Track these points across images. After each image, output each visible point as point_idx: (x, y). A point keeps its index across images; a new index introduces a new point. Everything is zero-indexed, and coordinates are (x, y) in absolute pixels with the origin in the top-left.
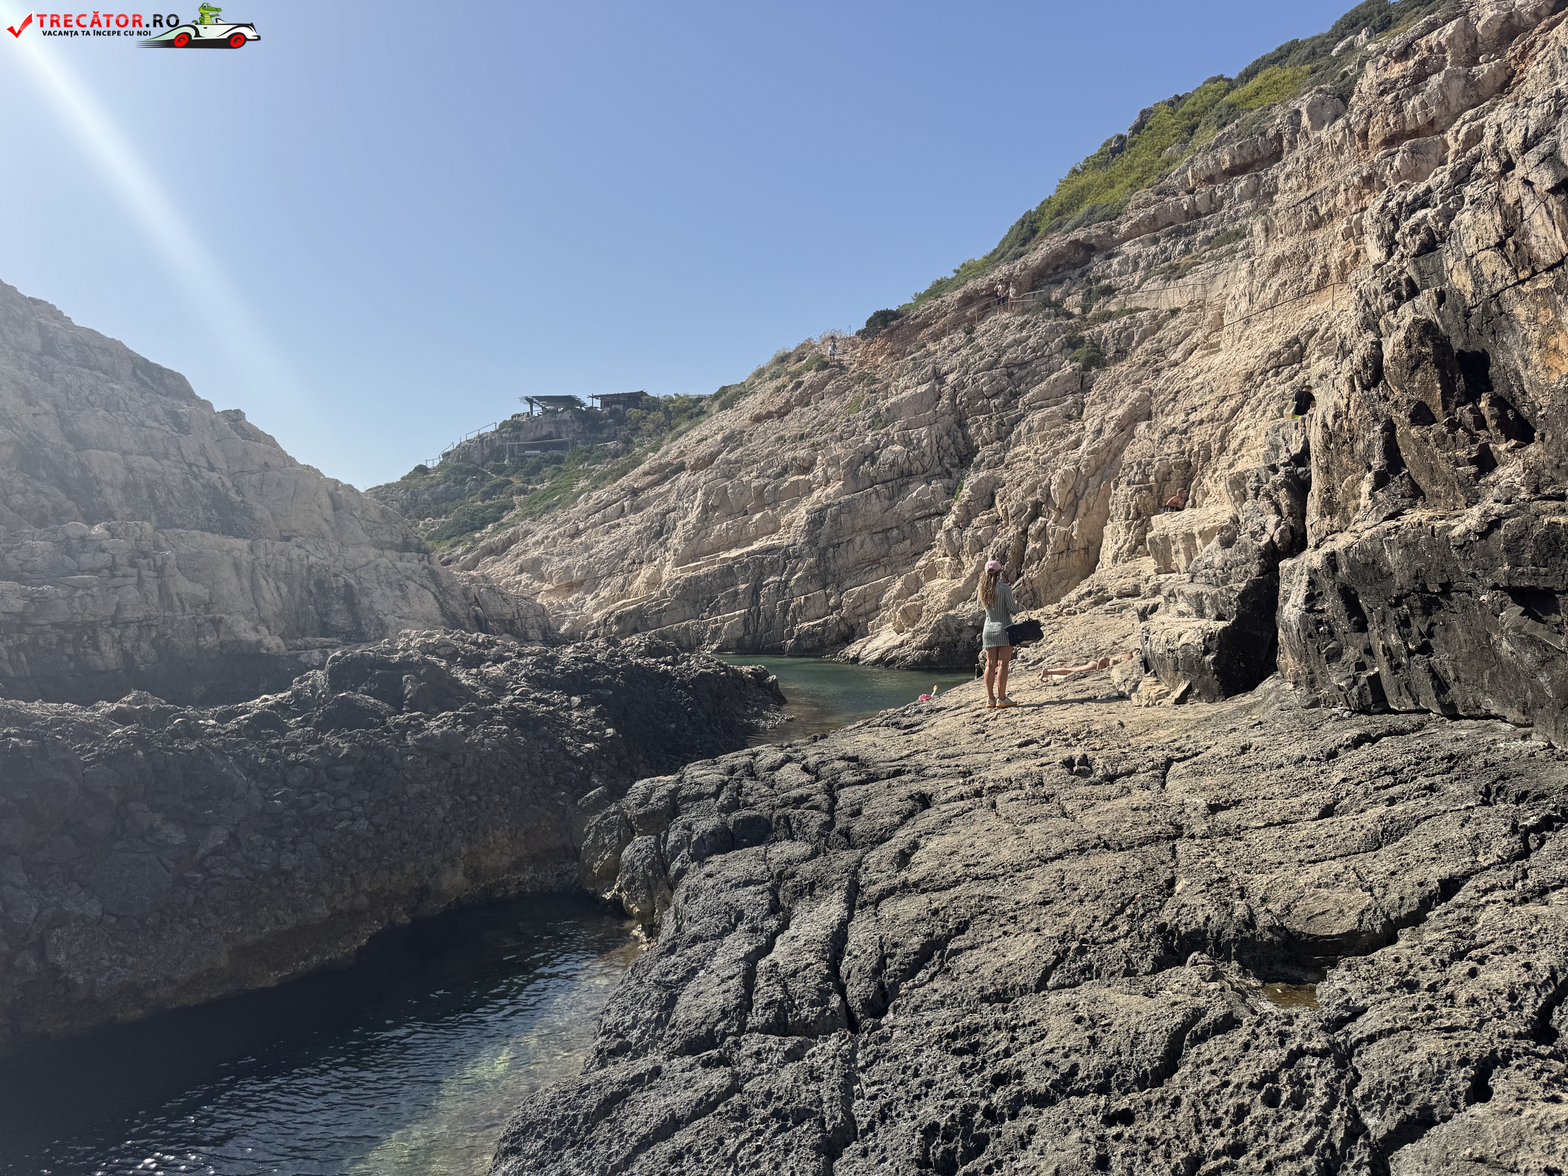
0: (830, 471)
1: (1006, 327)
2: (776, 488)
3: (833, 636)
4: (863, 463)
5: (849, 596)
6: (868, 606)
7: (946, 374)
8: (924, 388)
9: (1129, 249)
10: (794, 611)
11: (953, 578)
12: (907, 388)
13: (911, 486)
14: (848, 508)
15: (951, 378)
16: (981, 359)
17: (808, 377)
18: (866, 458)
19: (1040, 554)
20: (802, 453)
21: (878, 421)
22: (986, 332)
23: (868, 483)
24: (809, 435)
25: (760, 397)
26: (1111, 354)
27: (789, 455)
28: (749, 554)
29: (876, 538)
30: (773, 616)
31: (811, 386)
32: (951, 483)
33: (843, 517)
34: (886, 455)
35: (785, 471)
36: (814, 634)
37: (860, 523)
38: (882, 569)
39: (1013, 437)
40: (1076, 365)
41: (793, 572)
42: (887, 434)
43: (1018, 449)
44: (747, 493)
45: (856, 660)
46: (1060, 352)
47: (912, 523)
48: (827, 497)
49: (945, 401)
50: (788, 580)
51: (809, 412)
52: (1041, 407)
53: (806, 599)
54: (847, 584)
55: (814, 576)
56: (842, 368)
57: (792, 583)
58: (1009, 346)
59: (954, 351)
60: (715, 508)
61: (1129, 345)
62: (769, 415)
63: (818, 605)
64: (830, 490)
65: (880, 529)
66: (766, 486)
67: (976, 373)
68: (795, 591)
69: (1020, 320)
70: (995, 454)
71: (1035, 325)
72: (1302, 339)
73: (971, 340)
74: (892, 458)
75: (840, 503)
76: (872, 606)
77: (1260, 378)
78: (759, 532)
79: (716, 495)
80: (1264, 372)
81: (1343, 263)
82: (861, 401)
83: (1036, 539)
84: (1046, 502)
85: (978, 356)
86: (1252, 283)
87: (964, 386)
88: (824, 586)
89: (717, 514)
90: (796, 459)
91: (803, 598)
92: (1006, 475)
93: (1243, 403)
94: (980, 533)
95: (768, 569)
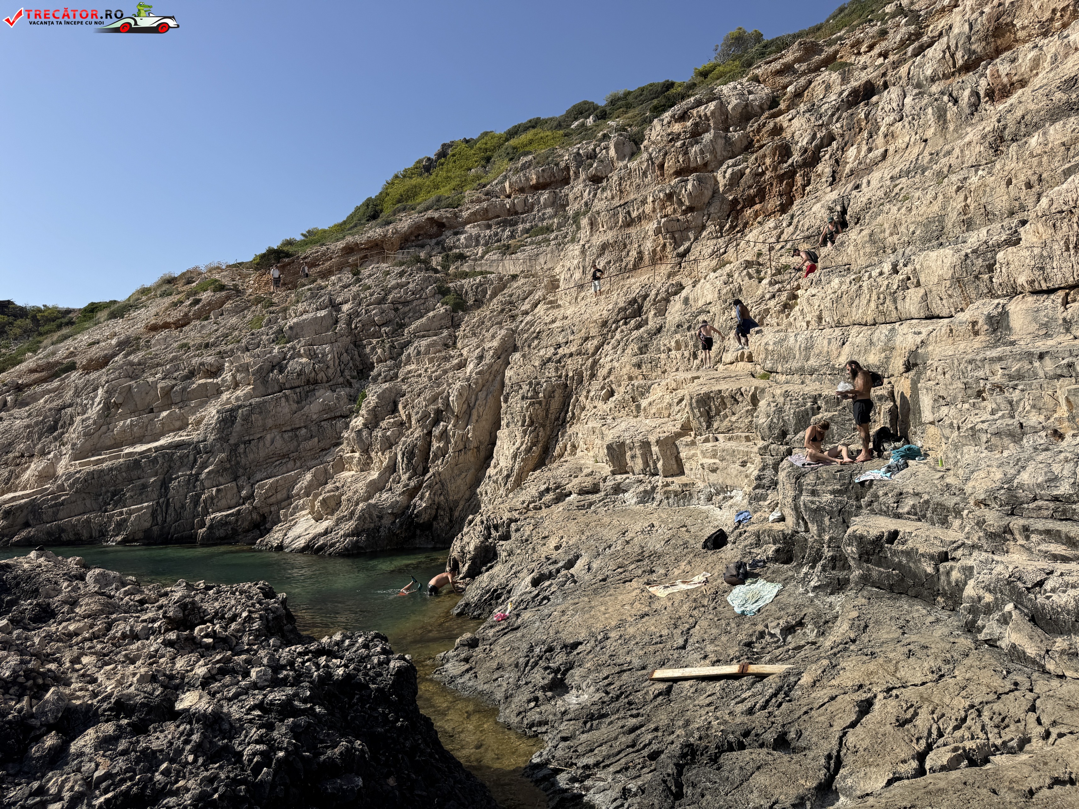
0: (239, 377)
1: (388, 273)
2: (184, 389)
3: (246, 524)
4: (272, 371)
5: (261, 487)
6: (279, 496)
7: (341, 304)
8: (322, 313)
9: (471, 230)
10: (205, 502)
11: (362, 470)
12: (306, 312)
13: (317, 394)
14: (260, 409)
15: (345, 308)
16: (371, 295)
17: (205, 296)
18: (273, 367)
19: (443, 452)
20: (209, 359)
21: (280, 336)
22: (370, 275)
23: (277, 388)
24: (214, 344)
25: (153, 310)
26: (471, 302)
27: (196, 361)
28: (157, 449)
29: (286, 436)
30: (183, 506)
31: (209, 304)
32: (353, 391)
33: (253, 417)
34: (293, 365)
35: (192, 374)
36: (226, 523)
37: (270, 422)
38: (292, 463)
39: (403, 357)
40: (448, 307)
41: (204, 466)
42: (293, 348)
43: (409, 368)
44: (152, 392)
45: (280, 548)
46: (433, 296)
47: (318, 423)
48: (238, 399)
49: (342, 325)
50: (198, 474)
51: (210, 326)
52: (424, 336)
53: (218, 491)
54: (258, 476)
55: (225, 470)
56: (238, 292)
57: (203, 476)
58: (394, 288)
59: (345, 287)
60: (117, 406)
61: (484, 296)
62: (166, 326)
63: (229, 496)
64: (239, 393)
65: (289, 428)
66: (173, 387)
67: (368, 305)
68: (206, 484)
69: (398, 269)
70: (390, 370)
71: (411, 274)
72: (640, 300)
73: (359, 280)
74: (299, 368)
75: (251, 404)
76: (285, 495)
77: (614, 326)
78: (166, 429)
79: (120, 393)
80: (617, 321)
81: (654, 251)
82: (262, 320)
83: (440, 439)
84: (446, 410)
85: (367, 293)
86: (584, 260)
87: (358, 315)
88: (235, 479)
89: (120, 410)
90: (202, 364)
91: (215, 489)
92: (404, 387)
93: (603, 343)
94: (389, 433)
95: (178, 463)
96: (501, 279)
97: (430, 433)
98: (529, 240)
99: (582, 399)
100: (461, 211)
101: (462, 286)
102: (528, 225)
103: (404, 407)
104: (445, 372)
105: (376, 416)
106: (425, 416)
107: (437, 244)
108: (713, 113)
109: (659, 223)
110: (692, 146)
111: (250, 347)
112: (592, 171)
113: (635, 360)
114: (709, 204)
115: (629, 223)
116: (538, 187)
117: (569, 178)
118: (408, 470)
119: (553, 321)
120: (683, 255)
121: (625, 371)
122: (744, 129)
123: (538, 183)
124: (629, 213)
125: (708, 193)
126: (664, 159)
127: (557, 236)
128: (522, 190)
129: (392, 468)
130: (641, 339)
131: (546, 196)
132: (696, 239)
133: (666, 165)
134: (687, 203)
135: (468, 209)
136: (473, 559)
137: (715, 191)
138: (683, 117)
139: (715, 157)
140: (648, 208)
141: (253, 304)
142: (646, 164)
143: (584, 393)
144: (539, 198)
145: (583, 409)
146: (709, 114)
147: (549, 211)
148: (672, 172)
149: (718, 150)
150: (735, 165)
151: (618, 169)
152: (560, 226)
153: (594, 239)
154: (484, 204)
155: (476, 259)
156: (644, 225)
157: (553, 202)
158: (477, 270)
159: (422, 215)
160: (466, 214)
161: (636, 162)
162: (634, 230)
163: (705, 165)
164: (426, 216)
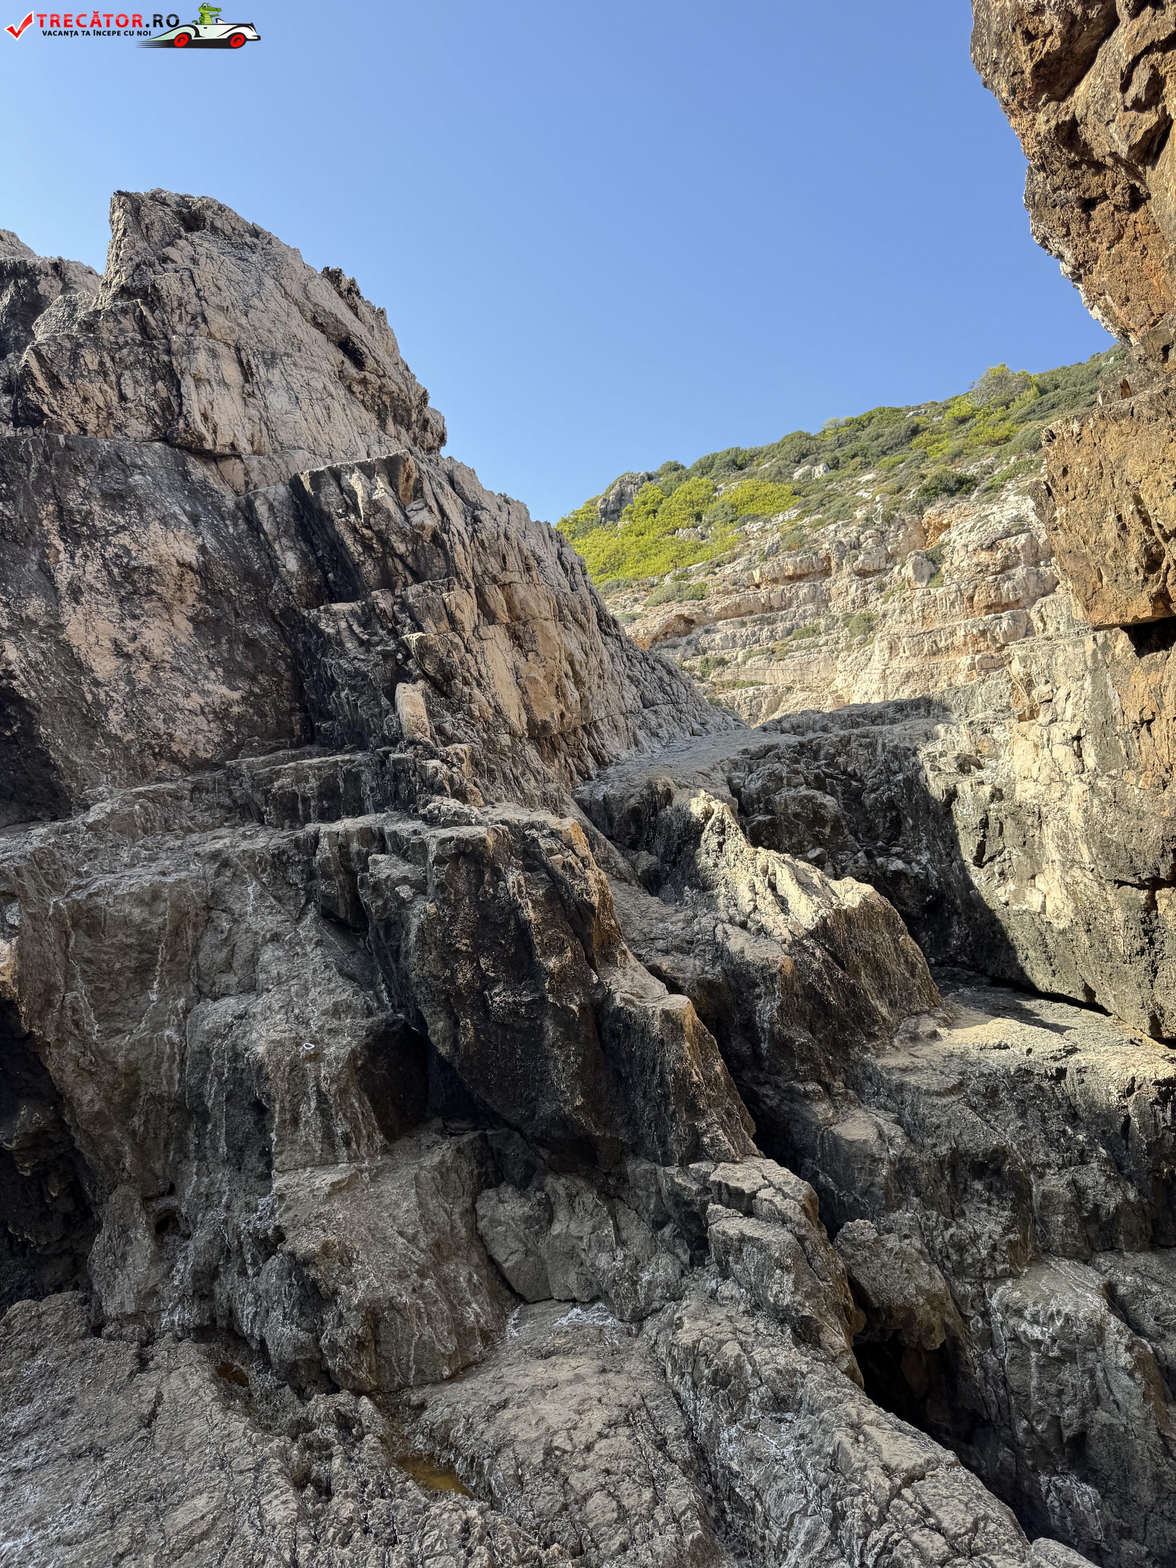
96: (775, 692)
98: (794, 643)
100: (709, 604)
102: (788, 624)
107: (689, 643)
108: (1023, 547)
109: (973, 659)
110: (1005, 582)
112: (858, 564)
115: (935, 652)
116: (793, 578)
117: (830, 568)
123: (794, 574)
124: (935, 642)
125: (1022, 631)
126: (974, 592)
127: (827, 641)
128: (775, 581)
131: (805, 590)
133: (976, 598)
134: (1002, 641)
135: (717, 602)
137: (1029, 629)
139: (1027, 593)
140: (958, 640)
142: (954, 595)
144: (797, 592)
146: (1019, 547)
147: (810, 607)
148: (982, 605)
149: (1031, 587)
151: (919, 593)
152: (828, 629)
153: (894, 664)
154: (736, 598)
155: (738, 665)
156: (953, 656)
157: (814, 597)
158: (742, 678)
159: (667, 609)
160: (715, 609)
161: (941, 590)
162: (942, 660)
163: (1018, 601)
164: (674, 613)
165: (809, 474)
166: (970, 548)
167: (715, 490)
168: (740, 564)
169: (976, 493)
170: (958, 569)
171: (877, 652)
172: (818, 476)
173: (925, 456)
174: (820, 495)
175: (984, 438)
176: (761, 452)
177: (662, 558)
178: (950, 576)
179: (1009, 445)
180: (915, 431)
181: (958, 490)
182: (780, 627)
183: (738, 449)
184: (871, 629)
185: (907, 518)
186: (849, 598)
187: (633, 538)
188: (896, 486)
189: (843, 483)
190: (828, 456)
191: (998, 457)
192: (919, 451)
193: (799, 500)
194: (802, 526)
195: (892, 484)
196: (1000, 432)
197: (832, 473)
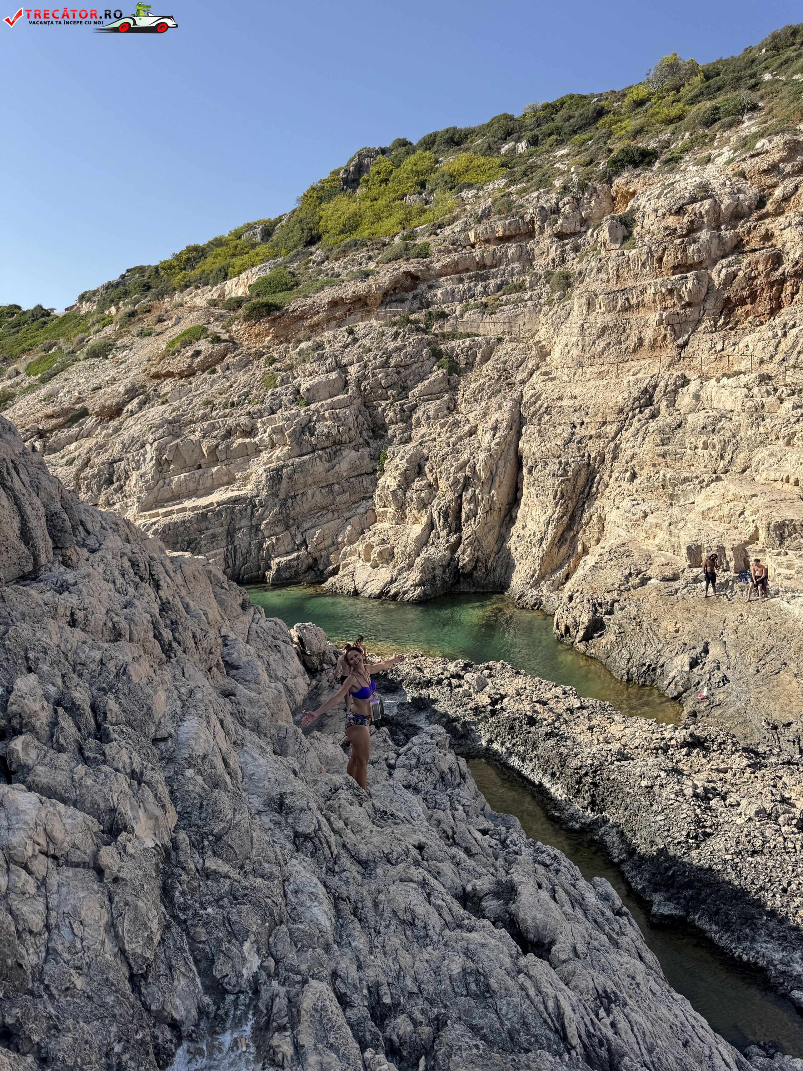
0: (275, 438)
1: (382, 334)
2: (227, 448)
3: (305, 567)
4: (304, 433)
5: (311, 536)
6: (327, 543)
7: (347, 365)
8: (333, 376)
9: (446, 284)
10: (268, 548)
11: (397, 524)
12: (315, 372)
13: (344, 453)
14: (298, 468)
15: (353, 370)
16: (374, 358)
17: (204, 347)
18: (304, 430)
19: (473, 513)
20: (241, 419)
21: (299, 398)
22: (366, 335)
23: (310, 449)
26: (463, 365)
27: (231, 422)
28: (218, 504)
29: (324, 491)
30: (249, 552)
31: (210, 356)
32: (373, 451)
33: (296, 476)
34: (321, 428)
35: (229, 434)
36: (291, 567)
37: (310, 480)
38: (330, 515)
39: (414, 420)
40: (444, 370)
41: (262, 518)
42: (317, 411)
43: (421, 431)
44: (198, 450)
45: (356, 592)
46: (429, 359)
47: (348, 480)
48: (278, 458)
49: (352, 388)
50: (258, 525)
51: (221, 380)
52: (428, 400)
53: (277, 539)
54: (306, 526)
56: (233, 344)
57: (262, 527)
58: (393, 351)
59: (345, 347)
60: (168, 462)
61: (475, 360)
63: (286, 543)
64: (278, 452)
65: (325, 484)
66: (217, 446)
67: (374, 369)
68: (266, 533)
69: (391, 331)
70: (403, 432)
71: (404, 336)
72: (650, 390)
73: (355, 340)
74: (326, 431)
75: (293, 465)
76: (330, 542)
77: (631, 414)
78: (215, 483)
79: (170, 451)
80: (632, 410)
81: (655, 340)
82: (275, 378)
83: (470, 502)
84: (473, 477)
85: (371, 355)
86: (584, 339)
87: (365, 377)
88: (288, 528)
89: (172, 467)
90: (238, 425)
91: (274, 538)
92: (425, 451)
93: (622, 428)
94: (422, 495)
95: (239, 516)
96: (488, 342)
97: (460, 496)
98: (504, 298)
99: (606, 477)
100: (431, 262)
101: (453, 348)
102: (498, 281)
103: (431, 471)
104: (460, 439)
105: (406, 478)
106: (456, 482)
107: (415, 297)
108: (707, 212)
109: (661, 315)
110: (690, 244)
111: (274, 408)
112: (557, 227)
113: (658, 450)
114: (705, 300)
115: (627, 308)
116: (503, 239)
117: (534, 231)
118: (445, 527)
119: (561, 398)
120: (682, 347)
121: (647, 458)
122: (735, 228)
123: (504, 235)
124: (627, 299)
125: (704, 290)
126: (663, 253)
127: (532, 296)
128: (487, 241)
129: (431, 526)
130: (661, 431)
131: (513, 250)
132: (693, 332)
133: (664, 259)
134: (687, 299)
135: (438, 260)
136: (587, 628)
137: (710, 288)
138: (679, 211)
139: (710, 255)
140: (648, 297)
141: (254, 358)
142: (645, 256)
143: (608, 473)
144: (506, 252)
145: (607, 486)
146: (703, 212)
147: (517, 265)
148: (670, 266)
149: (713, 250)
150: (729, 266)
151: (613, 254)
152: (532, 285)
153: (591, 318)
154: (454, 256)
155: (456, 318)
156: (643, 312)
157: (520, 257)
158: (460, 330)
159: (396, 266)
160: (437, 266)
161: (634, 251)
162: (633, 316)
163: (701, 262)
164: (402, 270)
165: (514, 149)
166: (660, 213)
167: (437, 162)
168: (457, 226)
169: (657, 164)
170: (648, 232)
171: (576, 308)
172: (521, 151)
173: (610, 134)
174: (525, 166)
175: (659, 117)
176: (473, 131)
177: (393, 220)
178: (642, 238)
179: (683, 123)
180: (600, 113)
181: (641, 162)
182: (492, 283)
183: (455, 128)
184: (569, 285)
185: (599, 186)
186: (550, 258)
187: (369, 203)
188: (588, 159)
189: (542, 157)
190: (529, 134)
191: (673, 133)
192: (604, 131)
193: (505, 171)
194: (510, 194)
195: (584, 158)
196: (674, 111)
197: (533, 149)
